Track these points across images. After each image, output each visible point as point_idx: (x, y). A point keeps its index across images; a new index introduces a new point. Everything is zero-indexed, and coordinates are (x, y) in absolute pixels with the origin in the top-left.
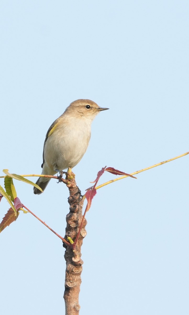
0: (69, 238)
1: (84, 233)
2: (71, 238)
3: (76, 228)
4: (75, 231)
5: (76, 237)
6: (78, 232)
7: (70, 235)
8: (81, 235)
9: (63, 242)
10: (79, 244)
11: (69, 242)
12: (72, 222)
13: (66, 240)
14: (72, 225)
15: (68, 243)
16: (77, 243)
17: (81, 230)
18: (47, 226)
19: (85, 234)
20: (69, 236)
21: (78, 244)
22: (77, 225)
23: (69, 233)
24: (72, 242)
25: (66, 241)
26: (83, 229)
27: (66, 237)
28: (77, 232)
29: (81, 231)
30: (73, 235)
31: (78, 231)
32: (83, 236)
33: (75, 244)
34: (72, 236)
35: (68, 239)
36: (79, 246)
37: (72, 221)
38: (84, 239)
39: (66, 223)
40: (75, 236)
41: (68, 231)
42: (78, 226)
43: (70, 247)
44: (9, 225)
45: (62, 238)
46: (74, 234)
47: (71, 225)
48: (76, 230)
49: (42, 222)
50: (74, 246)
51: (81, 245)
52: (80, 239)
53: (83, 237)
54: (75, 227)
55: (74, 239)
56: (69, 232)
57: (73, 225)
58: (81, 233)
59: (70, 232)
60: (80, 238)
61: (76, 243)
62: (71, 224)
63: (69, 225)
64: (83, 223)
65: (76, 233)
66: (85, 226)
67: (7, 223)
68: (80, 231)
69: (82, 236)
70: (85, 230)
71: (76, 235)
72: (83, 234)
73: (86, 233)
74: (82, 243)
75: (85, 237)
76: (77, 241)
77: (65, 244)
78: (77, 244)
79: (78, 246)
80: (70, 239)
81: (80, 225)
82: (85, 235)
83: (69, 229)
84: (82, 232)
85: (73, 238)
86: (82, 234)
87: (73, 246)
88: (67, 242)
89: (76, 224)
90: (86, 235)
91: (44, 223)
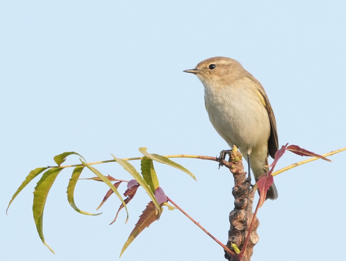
0: (233, 245)
1: (256, 239)
2: (236, 246)
3: (243, 231)
4: (242, 236)
5: (243, 244)
6: (246, 237)
7: (234, 240)
8: (250, 241)
9: (225, 251)
10: (248, 254)
11: (233, 250)
12: (238, 223)
13: (229, 249)
14: (238, 226)
15: (233, 253)
16: (245, 252)
17: (251, 234)
18: (204, 230)
19: (257, 240)
20: (233, 243)
21: (247, 254)
22: (245, 227)
23: (233, 238)
24: (238, 251)
25: (228, 250)
26: (253, 233)
27: (229, 243)
28: (245, 237)
29: (250, 236)
30: (239, 240)
31: (246, 236)
32: (254, 243)
33: (242, 253)
34: (238, 243)
35: (232, 246)
36: (247, 257)
37: (238, 222)
38: (254, 247)
39: (229, 223)
40: (242, 243)
41: (232, 236)
42: (246, 228)
43: (234, 258)
44: (148, 226)
45: (223, 246)
46: (241, 240)
47: (236, 227)
48: (243, 233)
49: (195, 222)
50: (241, 256)
51: (251, 255)
52: (249, 247)
53: (254, 245)
54: (242, 229)
55: (240, 246)
56: (234, 237)
57: (239, 227)
58: (251, 239)
59: (235, 237)
60: (250, 245)
61: (243, 252)
62: (236, 225)
63: (234, 227)
64: (254, 224)
65: (243, 238)
66: (256, 228)
67: (146, 223)
68: (249, 235)
69: (252, 243)
70: (256, 234)
71: (244, 241)
72: (254, 239)
73: (258, 238)
74: (252, 253)
75: (257, 244)
76: (244, 250)
77: (228, 253)
78: (245, 254)
79: (246, 257)
80: (235, 247)
81: (249, 227)
82: (256, 242)
83: (233, 232)
84: (252, 237)
85: (239, 245)
86: (252, 240)
87: (239, 257)
88: (231, 251)
89: (243, 225)
90: (258, 241)
91: (198, 223)
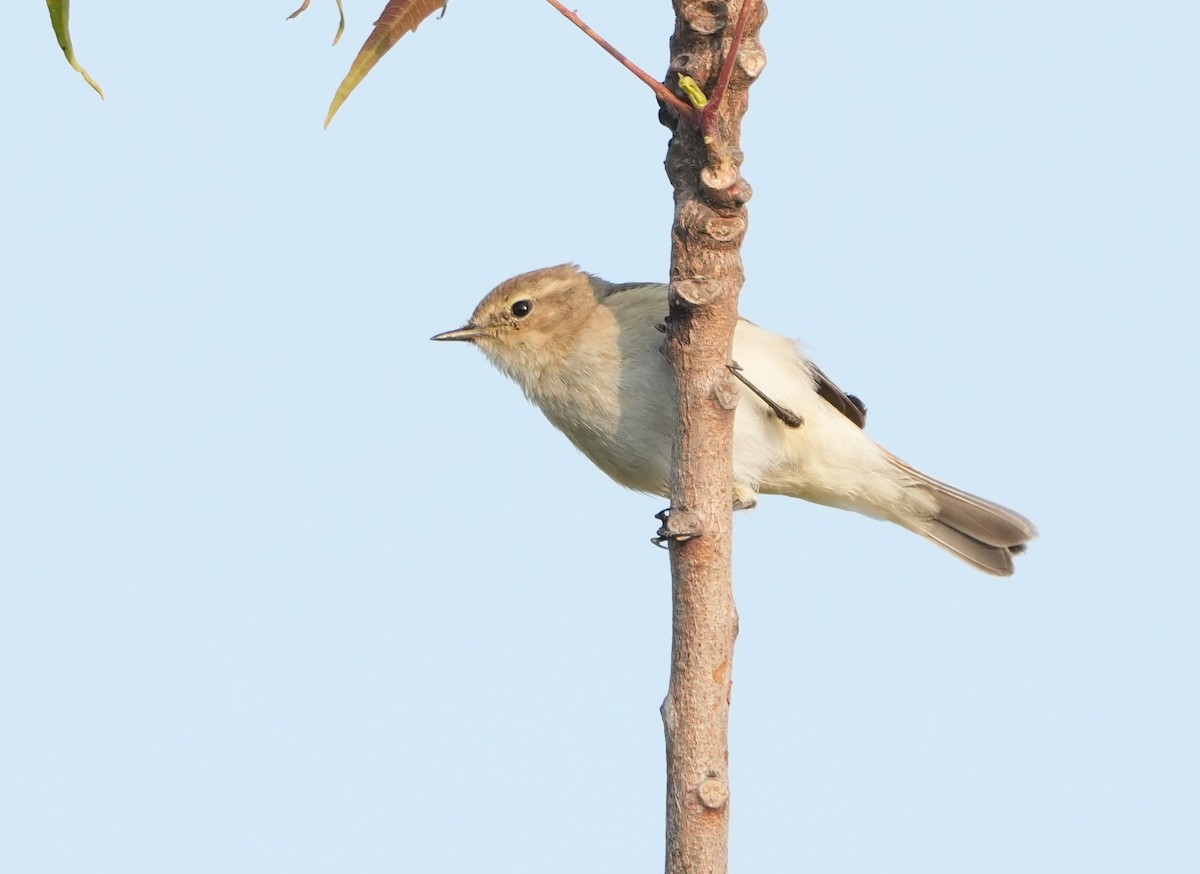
0: (686, 82)
1: (756, 61)
2: (694, 83)
3: (716, 37)
4: (714, 51)
5: (717, 78)
6: (725, 57)
7: (689, 67)
8: (739, 67)
9: (660, 102)
10: (731, 109)
11: (685, 98)
12: (699, 11)
13: (674, 93)
14: (699, 21)
15: (683, 106)
16: (723, 103)
17: (740, 45)
18: (584, 28)
19: (760, 63)
20: (686, 74)
21: (728, 110)
22: (723, 24)
23: (686, 60)
24: (701, 100)
25: (671, 97)
26: (748, 41)
27: (672, 77)
28: (721, 56)
29: (738, 52)
30: (705, 66)
31: (726, 51)
32: (751, 73)
33: (715, 107)
34: (700, 75)
35: (681, 86)
36: (730, 120)
37: (698, 7)
38: (753, 88)
39: (673, 12)
40: (714, 75)
41: (681, 51)
42: (725, 27)
43: (690, 122)
44: (414, 28)
45: (654, 84)
46: (708, 66)
47: (693, 25)
48: (716, 44)
49: (564, 12)
50: (711, 116)
51: (742, 113)
52: (734, 87)
53: (751, 79)
54: (712, 31)
55: (707, 84)
56: (686, 54)
57: (703, 24)
58: (742, 60)
59: (689, 54)
60: (738, 81)
61: (718, 103)
62: (694, 18)
63: (687, 23)
64: (749, 15)
65: (716, 58)
66: (757, 26)
67: (406, 19)
68: (734, 48)
69: (745, 73)
70: (757, 47)
71: (720, 69)
72: (750, 62)
73: (764, 57)
74: (744, 106)
75: (761, 76)
76: (720, 96)
77: (669, 108)
78: (722, 110)
79: (727, 118)
80: (690, 88)
81: (735, 23)
82: (757, 70)
83: (684, 40)
84: (744, 55)
85: (703, 82)
86: (743, 65)
87: (703, 121)
88: (677, 101)
89: (717, 18)
90: (763, 68)
91: (574, 14)
